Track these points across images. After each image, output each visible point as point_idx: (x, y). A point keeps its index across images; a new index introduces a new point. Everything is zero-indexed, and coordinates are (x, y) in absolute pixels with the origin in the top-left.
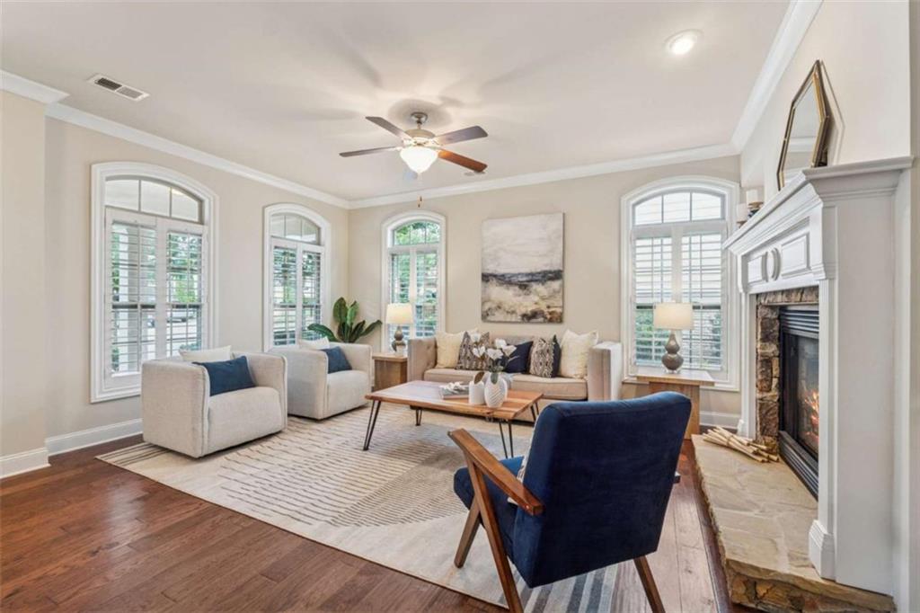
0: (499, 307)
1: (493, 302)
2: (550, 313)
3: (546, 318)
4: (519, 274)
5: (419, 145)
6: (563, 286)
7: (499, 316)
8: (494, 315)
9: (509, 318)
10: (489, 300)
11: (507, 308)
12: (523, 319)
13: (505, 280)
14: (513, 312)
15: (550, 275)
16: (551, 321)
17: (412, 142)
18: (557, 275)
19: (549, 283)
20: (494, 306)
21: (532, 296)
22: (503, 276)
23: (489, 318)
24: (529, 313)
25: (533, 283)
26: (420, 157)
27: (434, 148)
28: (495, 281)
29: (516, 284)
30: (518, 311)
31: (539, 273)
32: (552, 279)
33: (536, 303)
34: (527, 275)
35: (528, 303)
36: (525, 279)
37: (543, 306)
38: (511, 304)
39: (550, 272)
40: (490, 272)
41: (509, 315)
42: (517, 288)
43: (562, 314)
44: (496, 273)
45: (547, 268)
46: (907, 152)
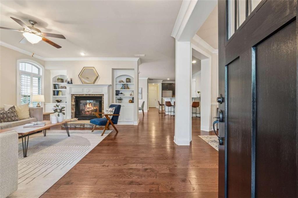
5: (33, 33)
46: (111, 84)
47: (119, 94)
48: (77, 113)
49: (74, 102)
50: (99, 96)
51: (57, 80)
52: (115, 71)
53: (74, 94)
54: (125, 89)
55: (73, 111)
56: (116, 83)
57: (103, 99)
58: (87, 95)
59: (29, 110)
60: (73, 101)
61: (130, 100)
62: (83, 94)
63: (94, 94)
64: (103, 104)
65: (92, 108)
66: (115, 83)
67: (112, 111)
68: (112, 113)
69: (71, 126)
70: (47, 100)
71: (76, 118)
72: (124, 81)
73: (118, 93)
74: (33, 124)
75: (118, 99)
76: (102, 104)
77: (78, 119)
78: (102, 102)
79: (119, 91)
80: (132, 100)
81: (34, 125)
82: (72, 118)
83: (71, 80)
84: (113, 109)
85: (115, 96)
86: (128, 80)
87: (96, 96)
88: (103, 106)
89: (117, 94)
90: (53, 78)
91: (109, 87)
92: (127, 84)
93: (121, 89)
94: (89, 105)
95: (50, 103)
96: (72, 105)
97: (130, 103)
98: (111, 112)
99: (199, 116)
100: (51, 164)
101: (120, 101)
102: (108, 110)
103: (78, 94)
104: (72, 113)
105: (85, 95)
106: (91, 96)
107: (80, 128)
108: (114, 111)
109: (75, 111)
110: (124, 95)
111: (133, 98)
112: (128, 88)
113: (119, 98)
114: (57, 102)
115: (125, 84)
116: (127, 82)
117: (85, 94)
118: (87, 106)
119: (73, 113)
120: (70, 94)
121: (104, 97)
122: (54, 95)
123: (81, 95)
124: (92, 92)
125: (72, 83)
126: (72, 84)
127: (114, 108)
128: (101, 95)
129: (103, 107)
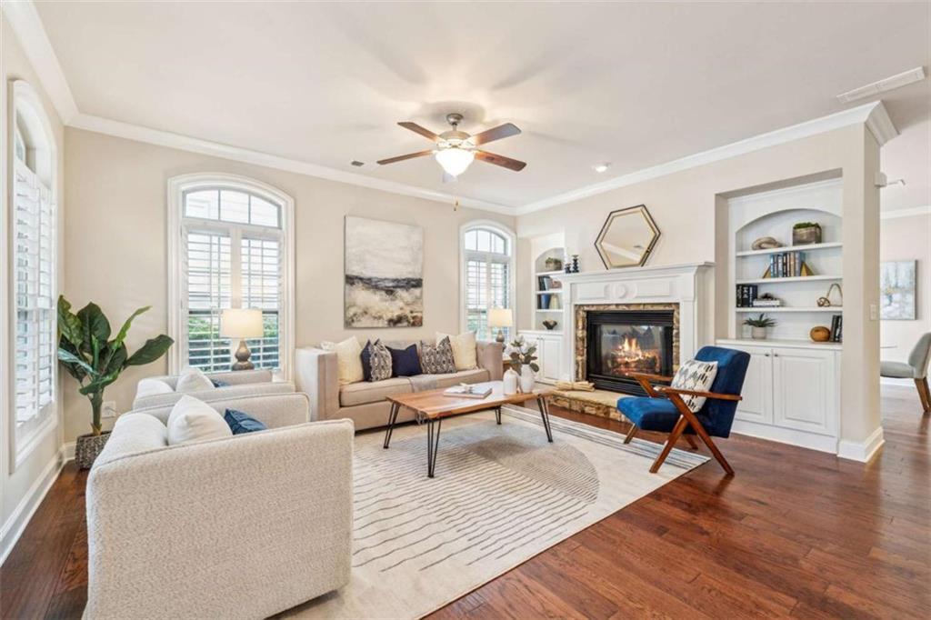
0: (366, 313)
1: (359, 307)
2: (413, 318)
3: (409, 322)
4: (386, 279)
5: (455, 147)
6: (421, 293)
7: (365, 322)
8: (360, 321)
9: (376, 324)
10: (354, 305)
11: (373, 312)
12: (389, 324)
13: (371, 284)
14: (380, 318)
15: (413, 283)
16: (414, 325)
17: (447, 144)
18: (417, 283)
19: (412, 289)
20: (359, 311)
21: (397, 301)
22: (370, 279)
23: (354, 325)
24: (395, 318)
25: (398, 290)
26: (455, 158)
27: (470, 150)
28: (361, 284)
29: (382, 289)
30: (384, 316)
31: (404, 280)
32: (414, 286)
33: (401, 309)
34: (394, 280)
35: (394, 308)
36: (391, 284)
37: (407, 312)
38: (377, 309)
39: (413, 280)
40: (355, 274)
41: (376, 321)
42: (383, 293)
43: (422, 318)
44: (362, 276)
45: (410, 276)
46: (712, 259)
47: (755, 297)
48: (592, 366)
49: (583, 329)
50: (661, 308)
51: (544, 264)
52: (733, 202)
53: (583, 305)
54: (785, 274)
55: (580, 358)
56: (740, 254)
57: (678, 322)
58: (621, 308)
59: (476, 349)
60: (580, 328)
61: (817, 330)
62: (609, 305)
63: (644, 304)
64: (678, 341)
65: (640, 353)
66: (733, 253)
67: (703, 377)
68: (703, 387)
69: (570, 406)
70: (520, 322)
71: (587, 383)
72: (784, 242)
73: (747, 295)
74: (463, 390)
75: (750, 323)
76: (672, 342)
77: (592, 384)
78: (675, 331)
79: (755, 287)
80: (829, 326)
81: (464, 393)
82: (577, 381)
83: (575, 261)
84: (710, 370)
85: (732, 309)
86: (803, 231)
87: (650, 308)
88: (678, 347)
89: (743, 302)
90: (537, 261)
91: (705, 272)
92: (802, 254)
93: (764, 277)
94: (630, 344)
95: (530, 328)
96: (577, 338)
97: (817, 340)
98: (700, 382)
100: (459, 531)
101: (759, 331)
102: (687, 370)
103: (593, 305)
104: (577, 363)
106: (632, 309)
107: (595, 416)
108: (711, 375)
109: (585, 357)
110: (782, 305)
111: (837, 320)
112: (805, 268)
113: (755, 318)
114: (545, 327)
115: (785, 254)
116: (796, 242)
117: (615, 302)
118: (623, 348)
119: (580, 363)
120: (570, 304)
121: (678, 313)
122: (540, 307)
123: (601, 308)
124: (635, 295)
125: (576, 270)
127: (715, 363)
128: (670, 304)
129: (678, 353)
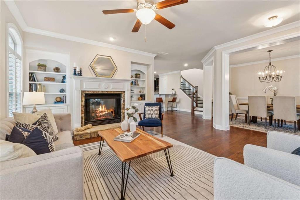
48: (86, 118)
51: (37, 67)
53: (85, 91)
57: (124, 97)
58: (104, 93)
60: (83, 101)
62: (99, 91)
63: (113, 91)
64: (124, 103)
65: (106, 111)
78: (122, 100)
83: (81, 70)
84: (158, 108)
90: (30, 63)
94: (102, 108)
96: (81, 106)
97: (140, 100)
99: (176, 110)
103: (91, 91)
104: (82, 117)
105: (101, 92)
115: (136, 80)
116: (136, 77)
118: (99, 109)
121: (124, 94)
124: (112, 88)
126: (82, 75)
127: (159, 106)
